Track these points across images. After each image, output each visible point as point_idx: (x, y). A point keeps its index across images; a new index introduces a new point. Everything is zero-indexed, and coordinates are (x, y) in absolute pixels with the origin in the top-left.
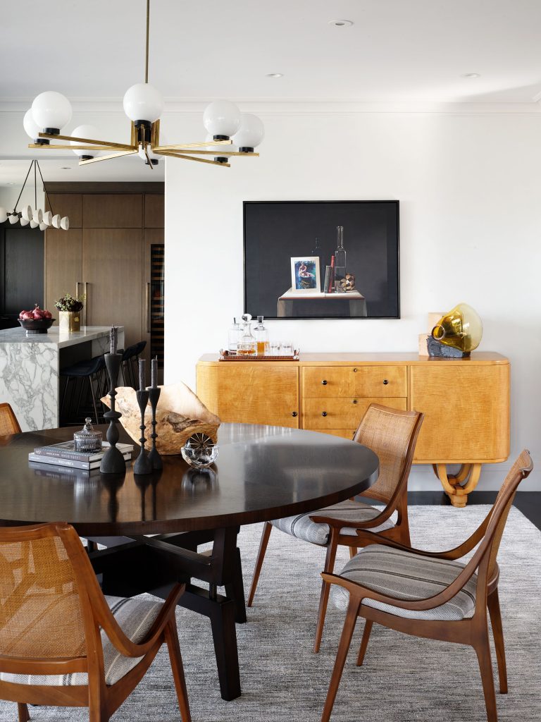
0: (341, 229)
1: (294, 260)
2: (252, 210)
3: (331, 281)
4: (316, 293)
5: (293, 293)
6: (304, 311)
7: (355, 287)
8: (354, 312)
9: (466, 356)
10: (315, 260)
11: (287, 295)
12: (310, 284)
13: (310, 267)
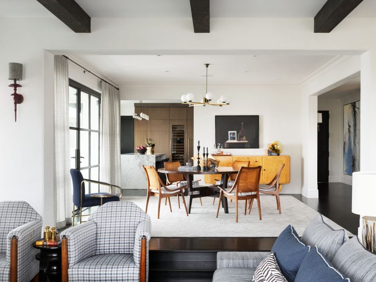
0: (242, 123)
1: (229, 132)
2: (218, 118)
3: (240, 138)
4: (235, 141)
5: (229, 141)
6: (232, 146)
7: (246, 140)
8: (246, 146)
9: (278, 155)
10: (235, 132)
11: (227, 142)
12: (234, 139)
13: (234, 134)
